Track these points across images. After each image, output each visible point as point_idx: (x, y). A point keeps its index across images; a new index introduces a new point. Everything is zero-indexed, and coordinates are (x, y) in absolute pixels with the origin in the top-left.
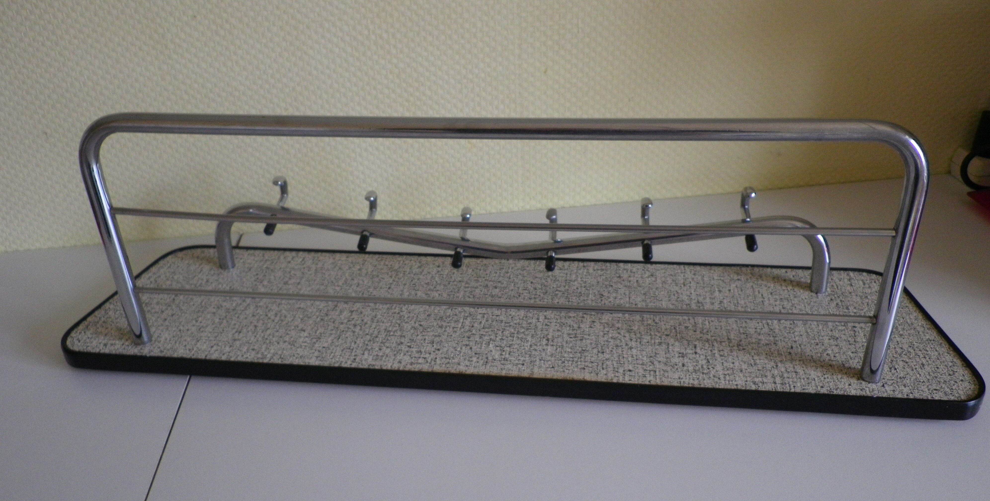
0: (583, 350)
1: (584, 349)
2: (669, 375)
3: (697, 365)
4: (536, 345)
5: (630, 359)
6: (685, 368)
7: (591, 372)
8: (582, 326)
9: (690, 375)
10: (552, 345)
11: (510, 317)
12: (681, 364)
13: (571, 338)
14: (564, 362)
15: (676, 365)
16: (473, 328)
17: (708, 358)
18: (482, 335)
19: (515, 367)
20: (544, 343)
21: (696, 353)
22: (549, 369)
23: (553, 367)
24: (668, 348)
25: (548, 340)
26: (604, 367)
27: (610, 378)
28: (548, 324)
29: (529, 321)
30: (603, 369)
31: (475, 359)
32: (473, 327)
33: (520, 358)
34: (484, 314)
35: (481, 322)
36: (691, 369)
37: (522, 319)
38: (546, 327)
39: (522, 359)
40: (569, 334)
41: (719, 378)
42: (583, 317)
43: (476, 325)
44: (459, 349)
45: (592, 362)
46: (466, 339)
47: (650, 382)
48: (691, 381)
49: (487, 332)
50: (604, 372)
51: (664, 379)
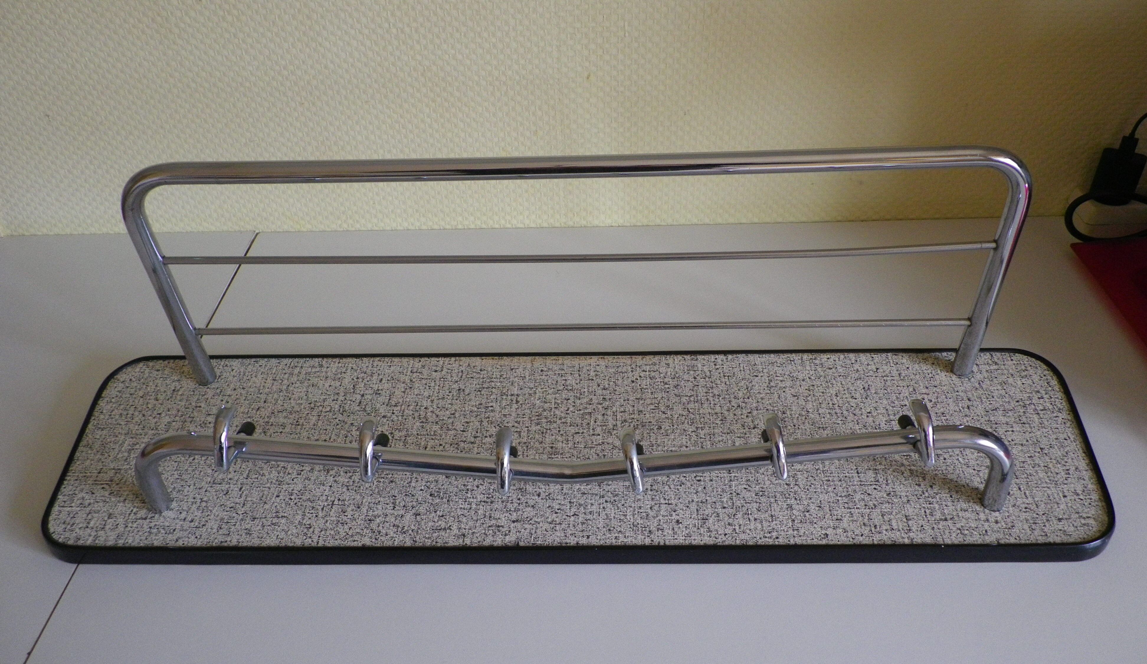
0: (480, 391)
1: (479, 393)
2: (399, 368)
3: (368, 381)
4: (530, 395)
5: (433, 384)
6: (381, 377)
7: (474, 367)
8: (478, 424)
9: (379, 370)
10: (512, 395)
11: (562, 432)
12: (383, 381)
13: (492, 407)
14: (501, 376)
15: (388, 380)
16: (603, 412)
17: (352, 391)
18: (590, 404)
19: (550, 367)
20: (521, 397)
21: (363, 396)
22: (516, 367)
23: (512, 369)
24: (389, 400)
25: (517, 402)
26: (460, 374)
27: (457, 362)
28: (516, 425)
29: (538, 427)
30: (462, 371)
31: (592, 374)
32: (603, 415)
33: (546, 378)
34: (593, 435)
35: (595, 422)
36: (375, 377)
37: (547, 429)
38: (519, 419)
39: (543, 377)
40: (492, 411)
41: (352, 368)
42: (475, 437)
43: (600, 417)
44: (611, 383)
45: (472, 378)
46: (607, 397)
47: (420, 361)
48: (380, 363)
49: (586, 408)
50: (461, 368)
51: (406, 365)
